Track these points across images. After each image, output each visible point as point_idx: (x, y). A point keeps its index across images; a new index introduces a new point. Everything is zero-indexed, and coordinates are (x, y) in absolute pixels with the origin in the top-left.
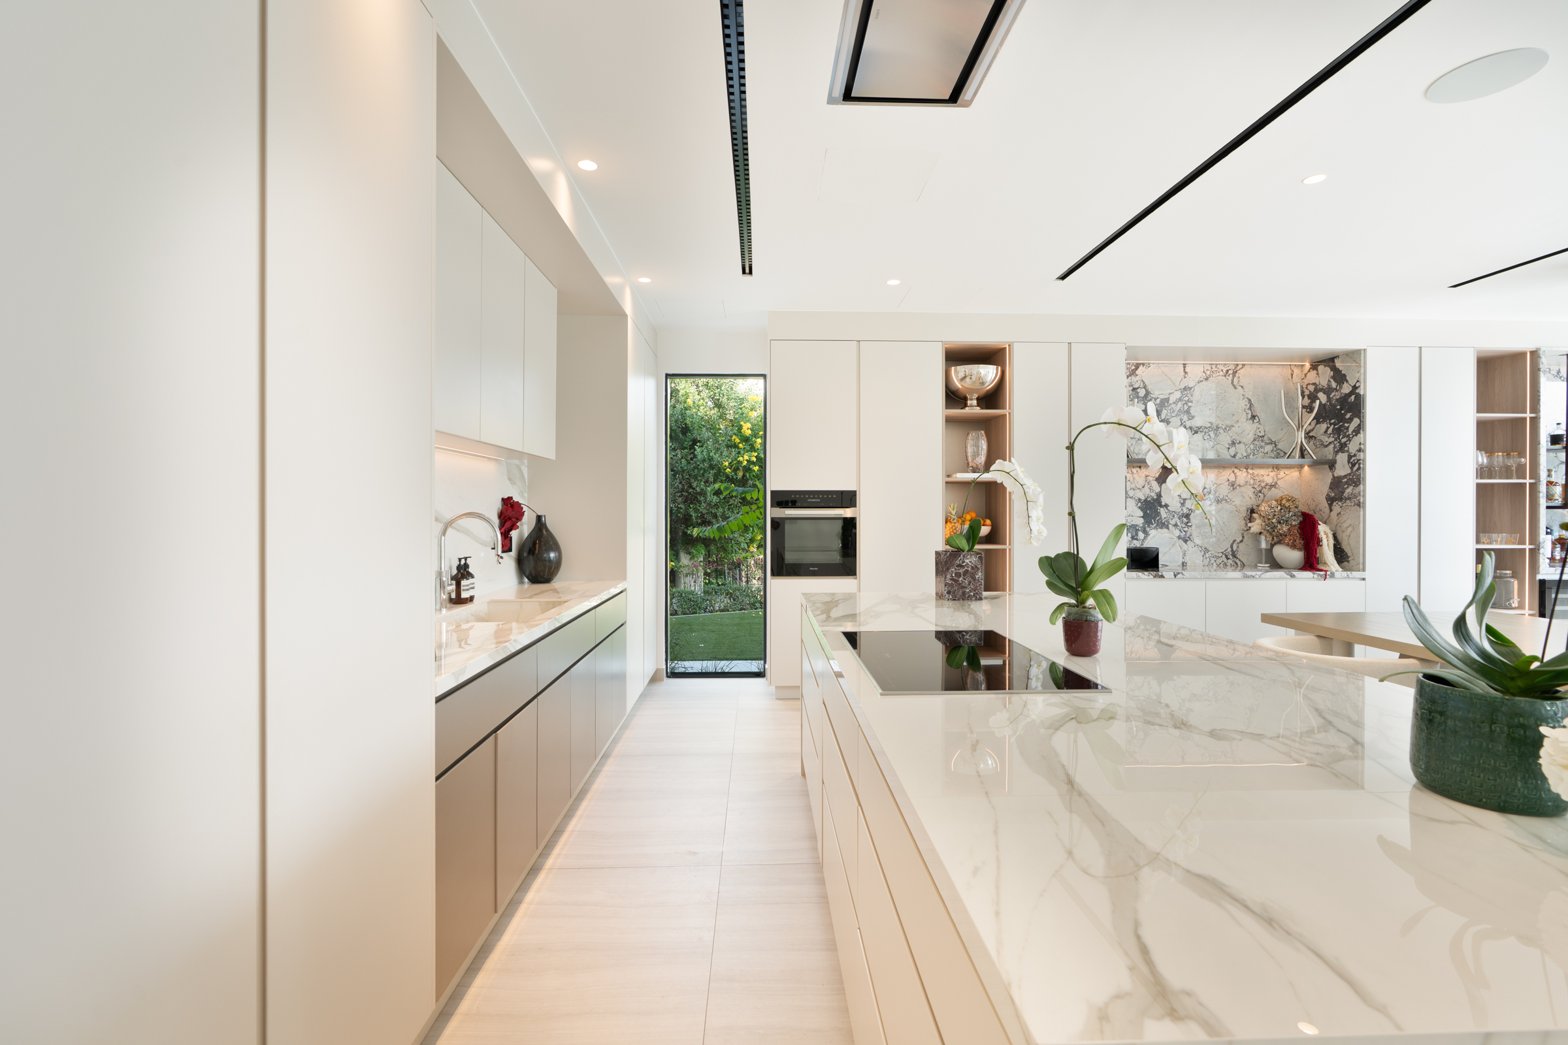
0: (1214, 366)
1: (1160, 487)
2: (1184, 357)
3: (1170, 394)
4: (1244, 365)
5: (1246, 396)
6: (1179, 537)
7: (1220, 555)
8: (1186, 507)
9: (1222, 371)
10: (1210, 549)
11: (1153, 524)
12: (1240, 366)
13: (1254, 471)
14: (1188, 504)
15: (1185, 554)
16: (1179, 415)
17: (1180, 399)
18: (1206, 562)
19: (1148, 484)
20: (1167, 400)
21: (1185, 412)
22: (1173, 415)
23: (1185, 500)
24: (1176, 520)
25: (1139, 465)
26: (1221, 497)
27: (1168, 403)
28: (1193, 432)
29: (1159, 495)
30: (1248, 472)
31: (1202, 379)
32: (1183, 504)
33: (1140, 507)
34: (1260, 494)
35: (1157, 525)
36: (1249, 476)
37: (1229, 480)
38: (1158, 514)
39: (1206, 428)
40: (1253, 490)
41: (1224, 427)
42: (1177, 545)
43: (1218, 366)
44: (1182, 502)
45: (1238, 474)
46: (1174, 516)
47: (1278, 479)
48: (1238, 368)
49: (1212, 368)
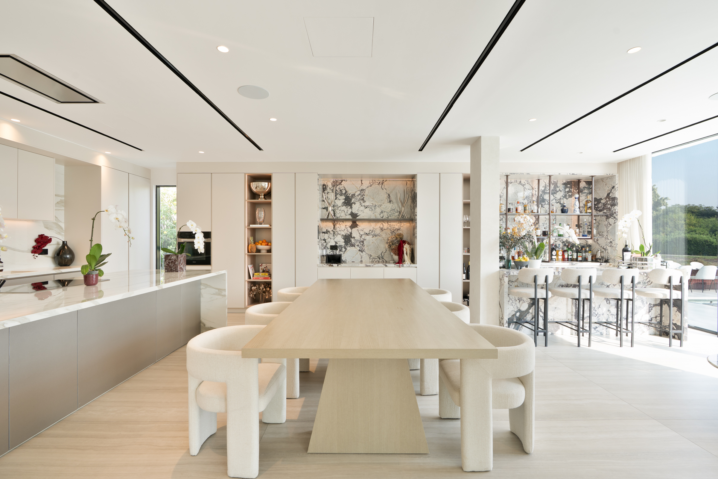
0: (374, 181)
1: (352, 230)
2: (361, 178)
3: (355, 192)
4: (386, 180)
5: (387, 193)
6: (359, 250)
7: (377, 258)
8: (362, 238)
9: (377, 182)
10: (372, 255)
11: (348, 245)
12: (385, 181)
13: (391, 223)
14: (363, 237)
15: (362, 257)
16: (359, 201)
17: (360, 194)
18: (371, 260)
19: (347, 229)
20: (354, 195)
21: (362, 199)
22: (357, 201)
23: (362, 235)
24: (358, 243)
25: (343, 221)
26: (377, 234)
27: (355, 196)
28: (365, 208)
29: (351, 233)
30: (388, 224)
31: (369, 186)
32: (361, 237)
33: (343, 238)
34: (393, 233)
35: (350, 246)
36: (389, 225)
37: (380, 227)
38: (351, 241)
39: (370, 206)
40: (390, 231)
41: (378, 205)
42: (359, 253)
43: (376, 181)
44: (361, 236)
45: (384, 224)
46: (357, 242)
47: (401, 227)
48: (384, 181)
49: (373, 181)
